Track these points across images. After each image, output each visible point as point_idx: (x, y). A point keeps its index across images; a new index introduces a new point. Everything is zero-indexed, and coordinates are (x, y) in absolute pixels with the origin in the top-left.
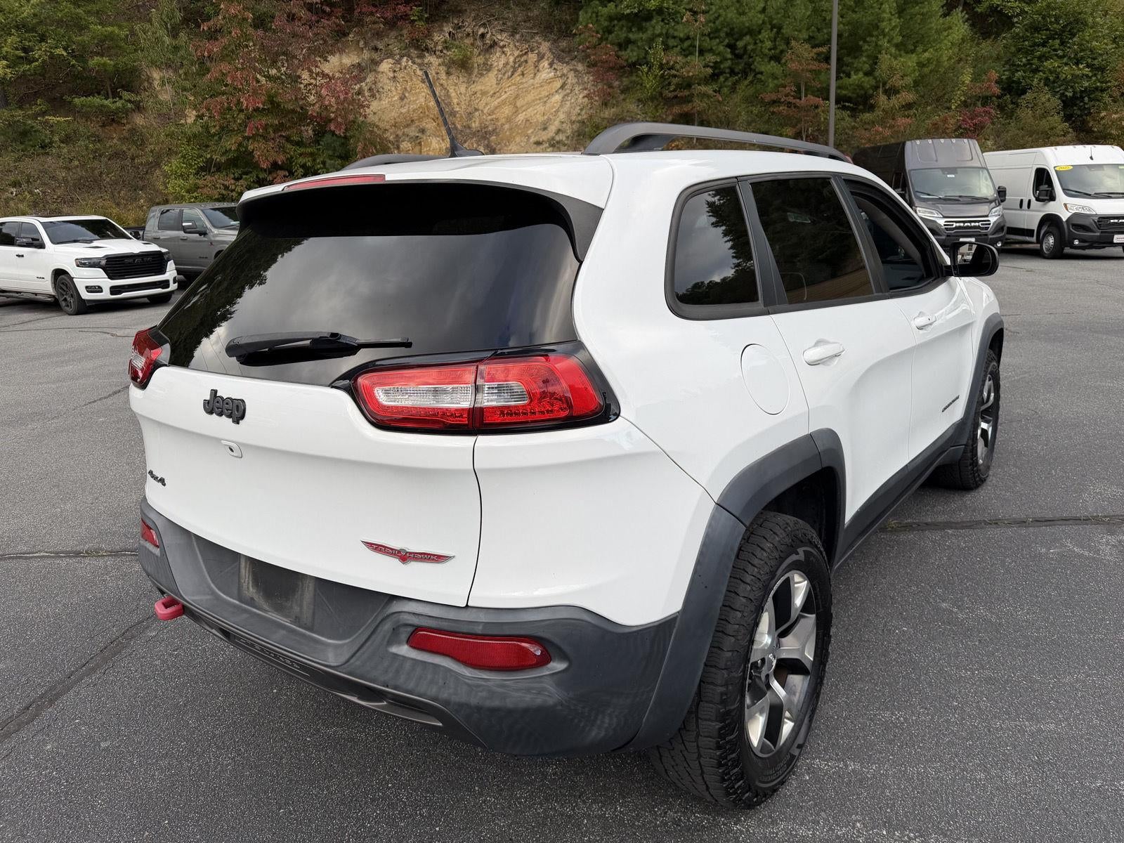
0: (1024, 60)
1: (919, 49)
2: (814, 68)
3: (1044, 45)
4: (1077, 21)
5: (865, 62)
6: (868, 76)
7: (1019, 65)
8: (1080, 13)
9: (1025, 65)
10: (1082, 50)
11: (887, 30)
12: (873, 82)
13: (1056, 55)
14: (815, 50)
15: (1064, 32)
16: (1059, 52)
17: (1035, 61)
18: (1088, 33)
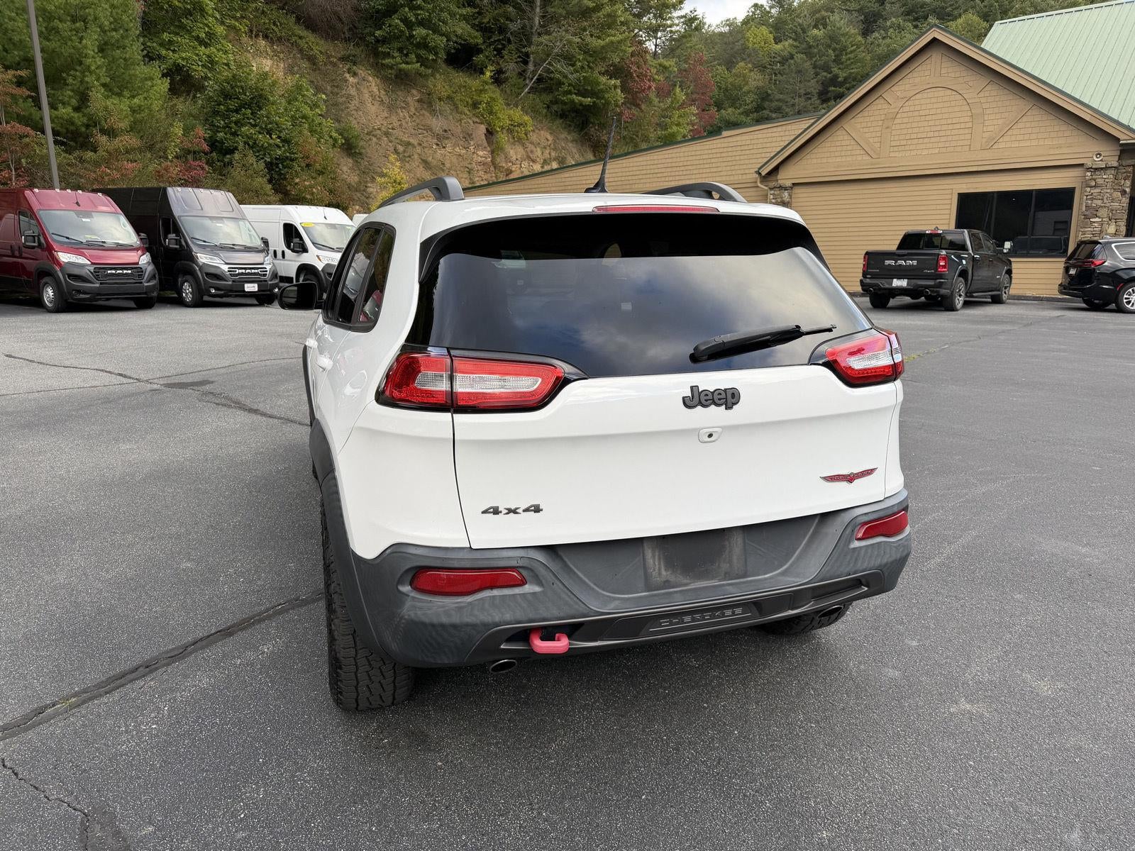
0: (222, 122)
1: (126, 93)
2: (14, 92)
3: (237, 111)
4: (261, 96)
5: (70, 97)
6: (78, 112)
7: (218, 127)
8: (262, 90)
9: (224, 127)
10: (271, 123)
11: (93, 68)
12: (85, 120)
13: (250, 123)
14: (11, 72)
15: (252, 103)
16: (251, 121)
17: (233, 125)
18: (272, 109)
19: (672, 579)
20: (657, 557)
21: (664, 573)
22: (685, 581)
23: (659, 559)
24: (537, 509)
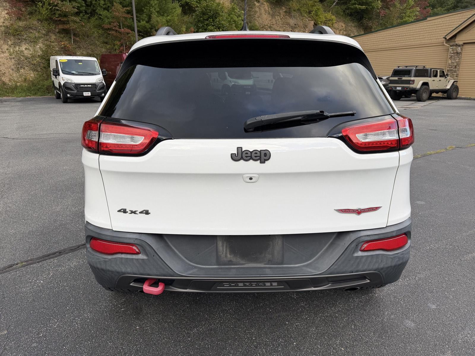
0: (201, 25)
1: (165, 15)
2: (126, 16)
3: (207, 20)
4: (217, 13)
5: (145, 17)
6: (148, 23)
7: (200, 27)
8: (217, 10)
9: (202, 27)
10: (220, 24)
11: (153, 5)
12: (150, 26)
13: (212, 25)
14: (125, 8)
15: (213, 16)
16: (212, 24)
17: (205, 26)
18: (221, 18)
19: (234, 260)
20: (225, 246)
21: (228, 256)
22: (242, 262)
23: (226, 247)
24: (147, 213)
